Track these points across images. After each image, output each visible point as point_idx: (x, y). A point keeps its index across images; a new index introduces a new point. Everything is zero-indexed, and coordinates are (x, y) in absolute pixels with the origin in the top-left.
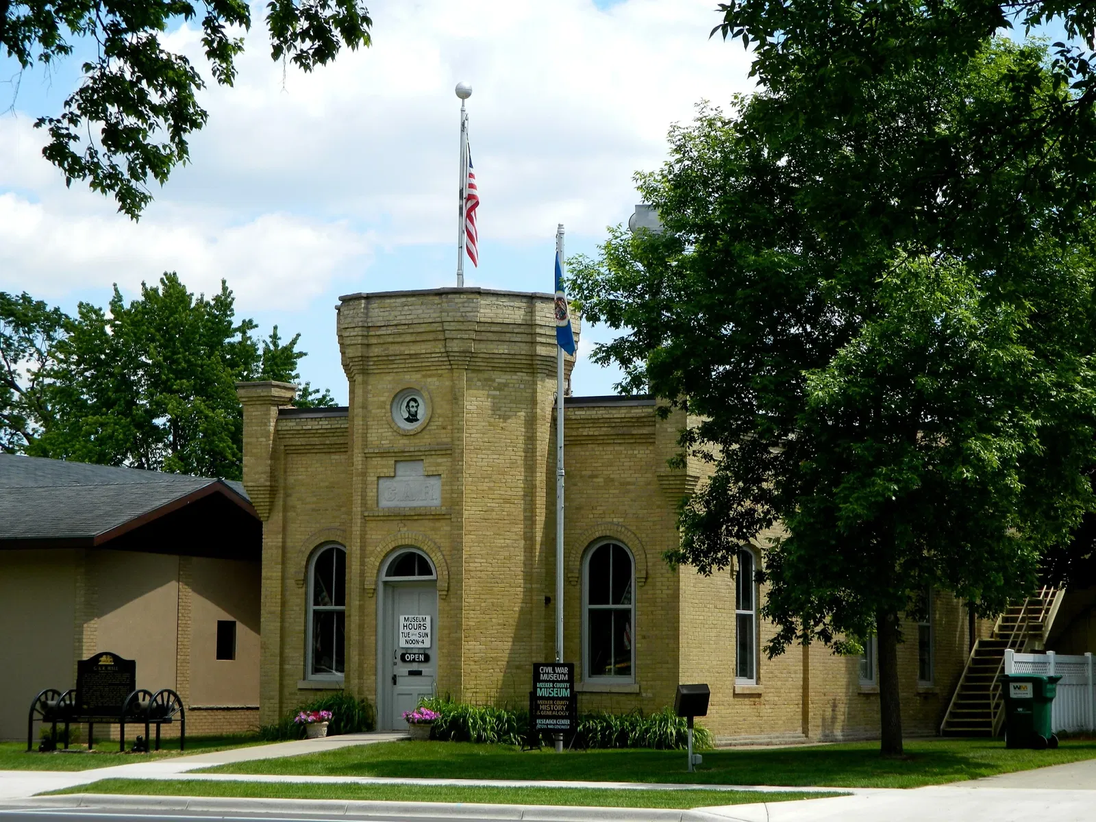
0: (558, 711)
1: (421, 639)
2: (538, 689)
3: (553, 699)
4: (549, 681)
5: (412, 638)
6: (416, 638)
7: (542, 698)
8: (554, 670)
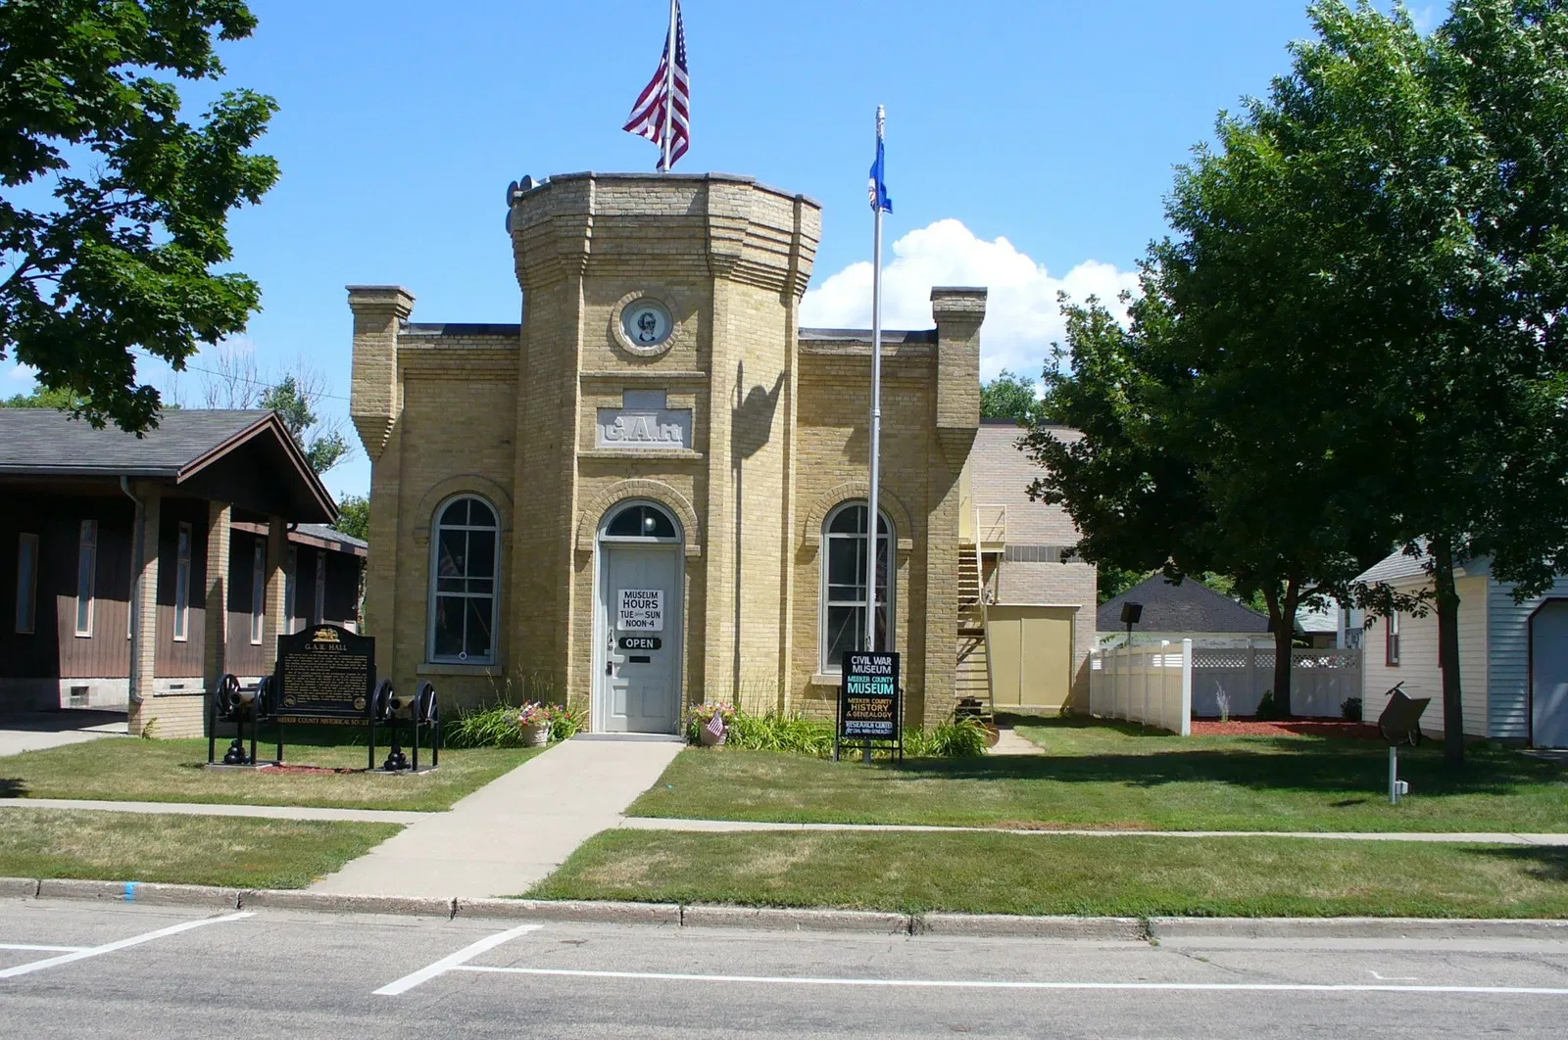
0: (877, 712)
1: (649, 620)
2: (850, 685)
3: (870, 696)
4: (866, 674)
5: (636, 619)
6: (641, 618)
7: (854, 695)
8: (871, 661)
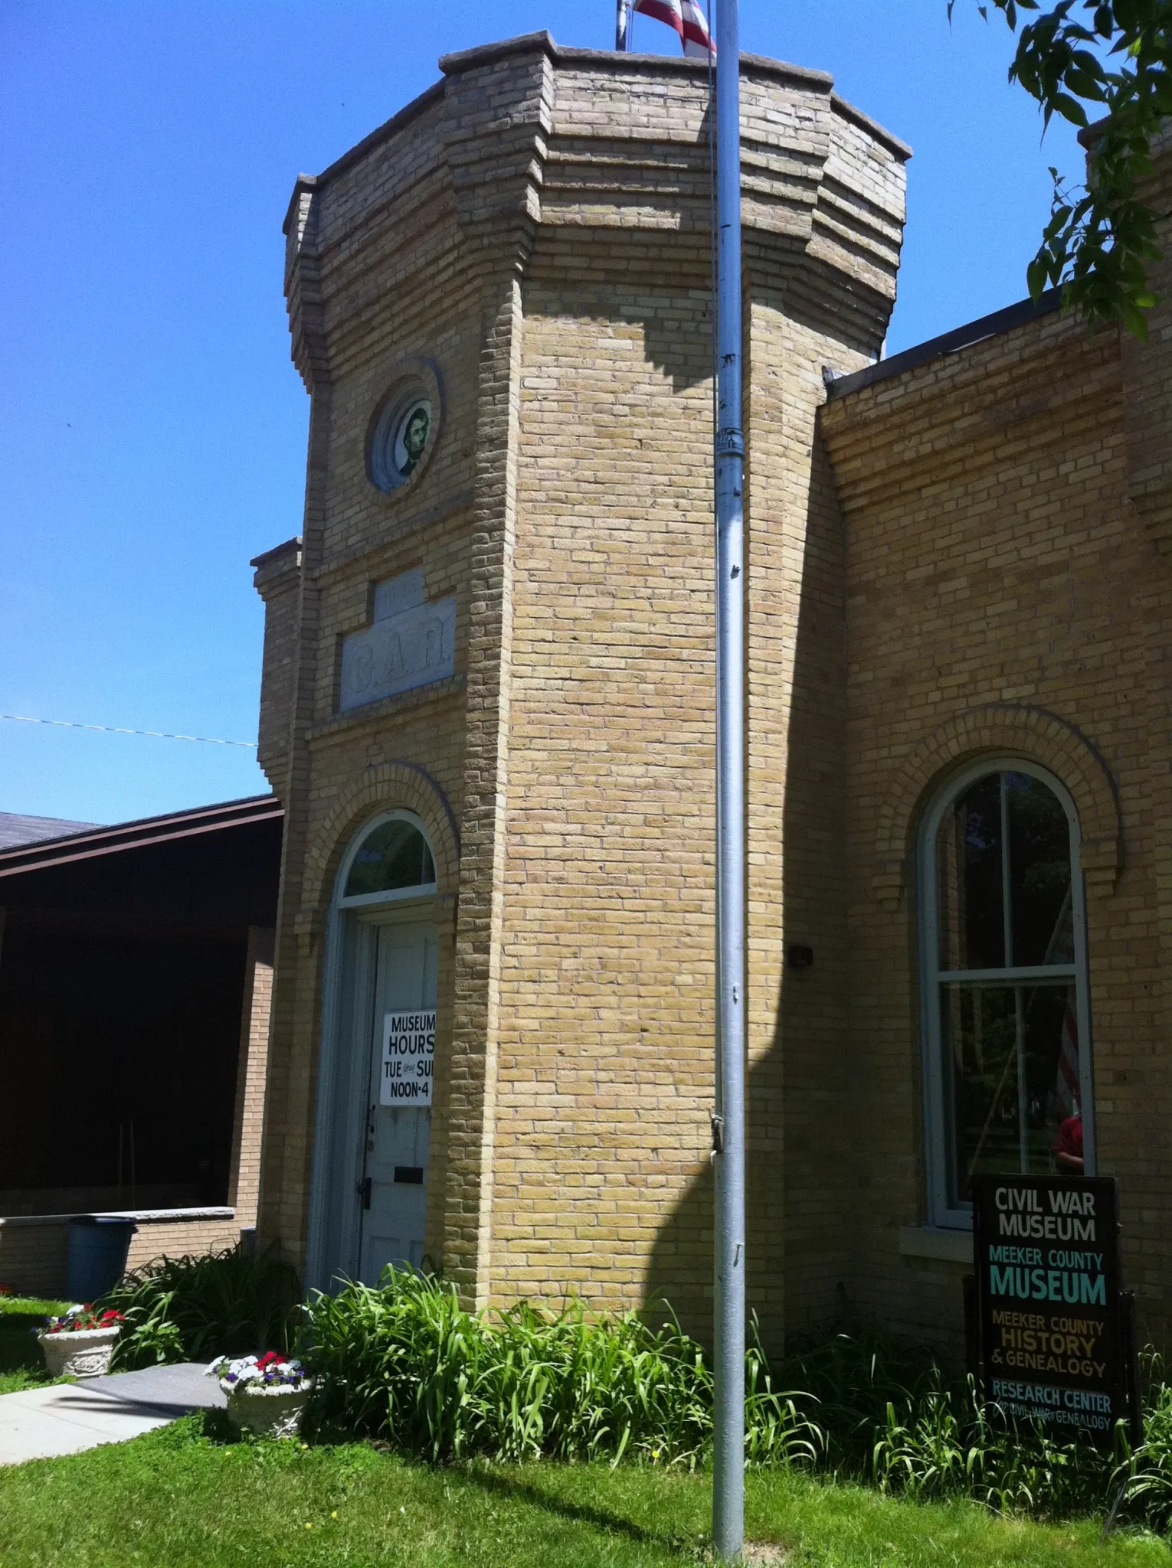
0: (1065, 1357)
2: (994, 1270)
3: (1044, 1307)
4: (1029, 1242)
7: (1009, 1302)
8: (1043, 1202)
